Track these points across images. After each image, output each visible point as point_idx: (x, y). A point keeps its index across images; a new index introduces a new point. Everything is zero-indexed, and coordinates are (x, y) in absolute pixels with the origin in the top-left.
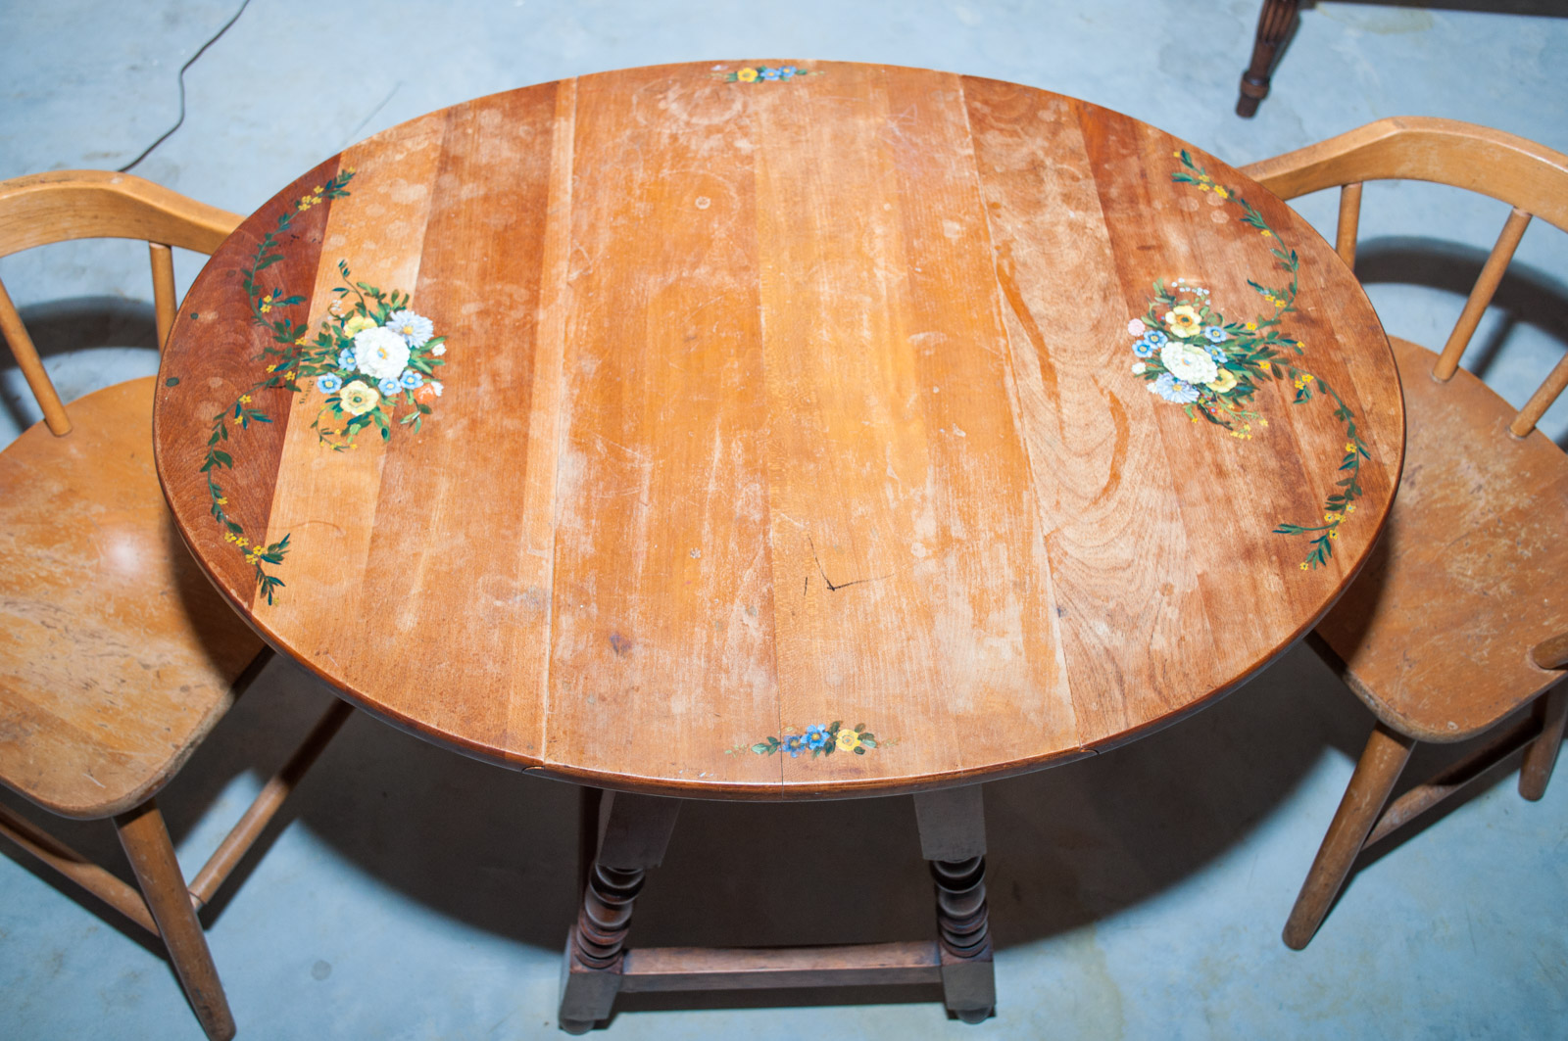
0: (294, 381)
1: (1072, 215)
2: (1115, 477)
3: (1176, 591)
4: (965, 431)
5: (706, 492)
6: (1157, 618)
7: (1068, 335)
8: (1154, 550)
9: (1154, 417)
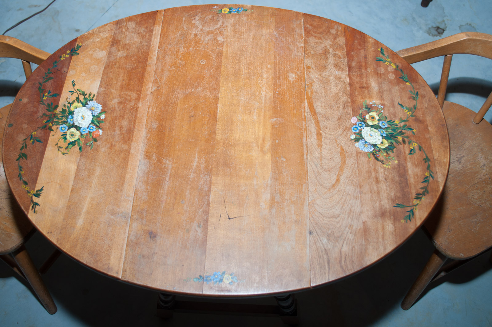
0: (52, 127)
1: (337, 72)
2: (338, 180)
3: (354, 228)
4: (286, 159)
5: (190, 178)
6: (345, 238)
7: (329, 122)
8: (348, 211)
9: (356, 157)
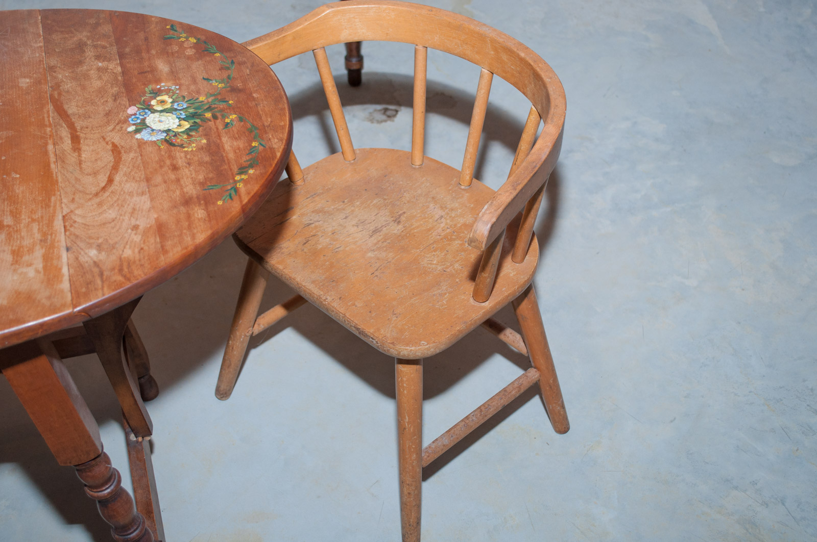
1: (100, 64)
2: (110, 181)
3: (141, 227)
4: (19, 174)
6: (127, 242)
7: (91, 120)
8: (130, 210)
9: (138, 150)
